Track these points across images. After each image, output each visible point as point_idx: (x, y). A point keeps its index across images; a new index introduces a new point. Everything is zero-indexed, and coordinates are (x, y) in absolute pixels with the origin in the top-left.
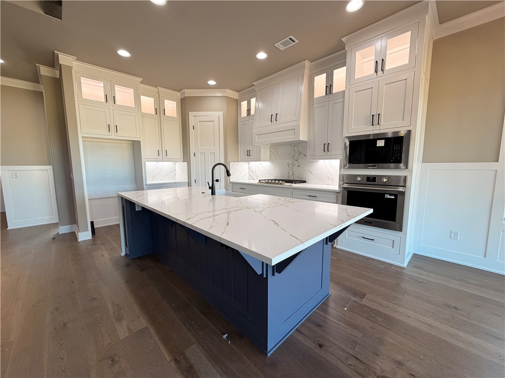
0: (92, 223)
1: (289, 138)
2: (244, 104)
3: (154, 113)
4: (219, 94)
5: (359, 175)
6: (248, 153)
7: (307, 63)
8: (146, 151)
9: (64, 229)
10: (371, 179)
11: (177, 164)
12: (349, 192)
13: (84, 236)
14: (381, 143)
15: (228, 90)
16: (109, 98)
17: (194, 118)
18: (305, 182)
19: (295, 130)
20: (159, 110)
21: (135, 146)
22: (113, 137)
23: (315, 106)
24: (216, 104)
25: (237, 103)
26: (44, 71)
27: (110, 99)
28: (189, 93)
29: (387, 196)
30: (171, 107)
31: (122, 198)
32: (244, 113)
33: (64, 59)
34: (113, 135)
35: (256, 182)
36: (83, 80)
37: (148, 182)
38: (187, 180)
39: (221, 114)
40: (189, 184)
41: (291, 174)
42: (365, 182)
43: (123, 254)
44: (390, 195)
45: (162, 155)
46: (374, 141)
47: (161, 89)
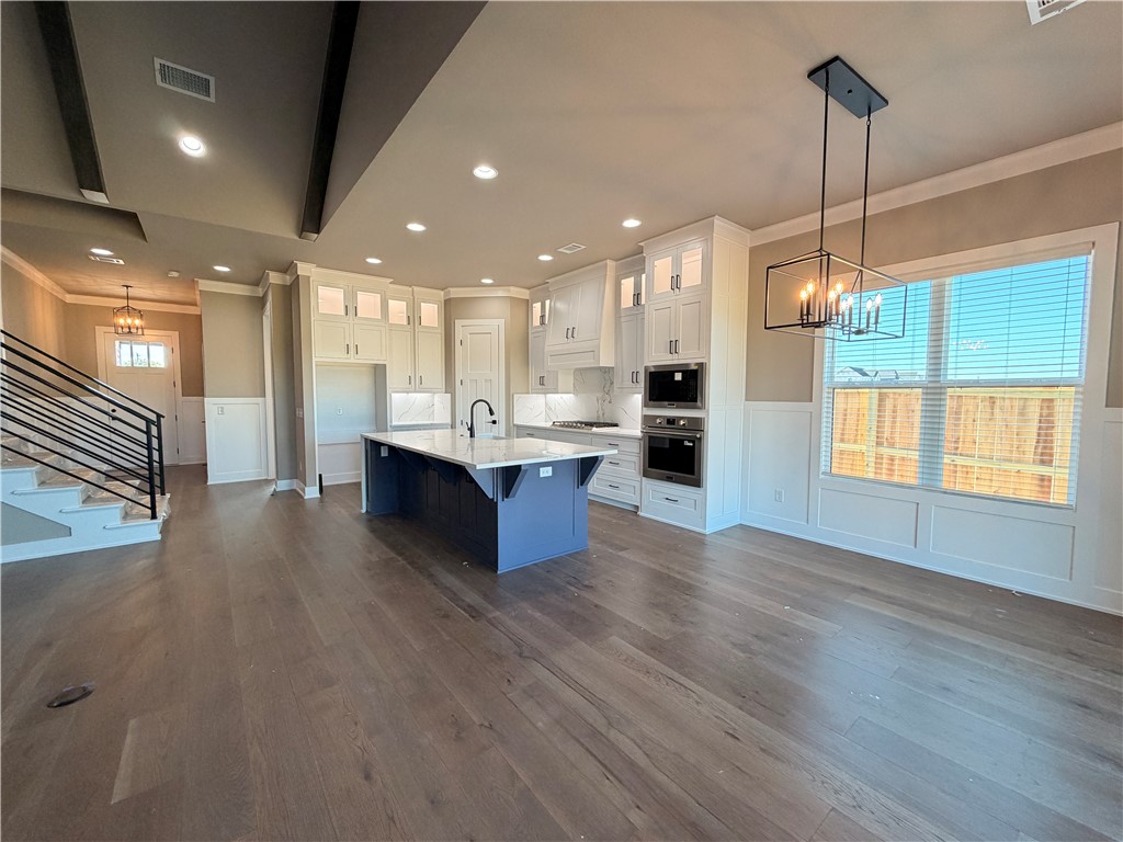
0: (320, 476)
1: (588, 362)
2: (537, 306)
3: (405, 323)
4: (500, 293)
5: (659, 417)
6: (542, 381)
7: (610, 263)
8: (394, 379)
9: (283, 485)
10: (671, 421)
11: (436, 395)
12: (650, 437)
13: (311, 493)
14: (678, 377)
15: (512, 288)
16: (351, 309)
17: (461, 328)
18: (616, 425)
19: (594, 352)
20: (413, 318)
21: (379, 372)
22: (352, 360)
23: (623, 320)
24: (495, 308)
25: (528, 304)
26: (274, 278)
27: (351, 311)
28: (456, 293)
29: (687, 443)
30: (430, 313)
31: (366, 439)
32: (537, 322)
33: (303, 269)
34: (352, 358)
35: (549, 425)
36: (321, 290)
37: (394, 424)
38: (449, 421)
39: (502, 322)
40: (453, 426)
41: (601, 413)
42: (665, 424)
43: (364, 511)
44: (689, 441)
45: (415, 384)
46: (672, 374)
47: (416, 288)
